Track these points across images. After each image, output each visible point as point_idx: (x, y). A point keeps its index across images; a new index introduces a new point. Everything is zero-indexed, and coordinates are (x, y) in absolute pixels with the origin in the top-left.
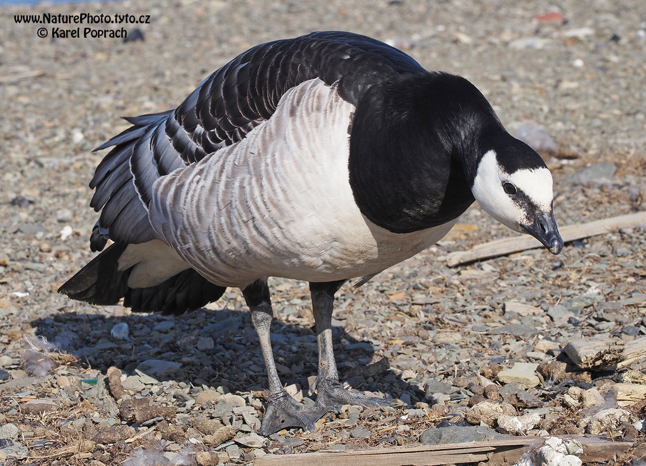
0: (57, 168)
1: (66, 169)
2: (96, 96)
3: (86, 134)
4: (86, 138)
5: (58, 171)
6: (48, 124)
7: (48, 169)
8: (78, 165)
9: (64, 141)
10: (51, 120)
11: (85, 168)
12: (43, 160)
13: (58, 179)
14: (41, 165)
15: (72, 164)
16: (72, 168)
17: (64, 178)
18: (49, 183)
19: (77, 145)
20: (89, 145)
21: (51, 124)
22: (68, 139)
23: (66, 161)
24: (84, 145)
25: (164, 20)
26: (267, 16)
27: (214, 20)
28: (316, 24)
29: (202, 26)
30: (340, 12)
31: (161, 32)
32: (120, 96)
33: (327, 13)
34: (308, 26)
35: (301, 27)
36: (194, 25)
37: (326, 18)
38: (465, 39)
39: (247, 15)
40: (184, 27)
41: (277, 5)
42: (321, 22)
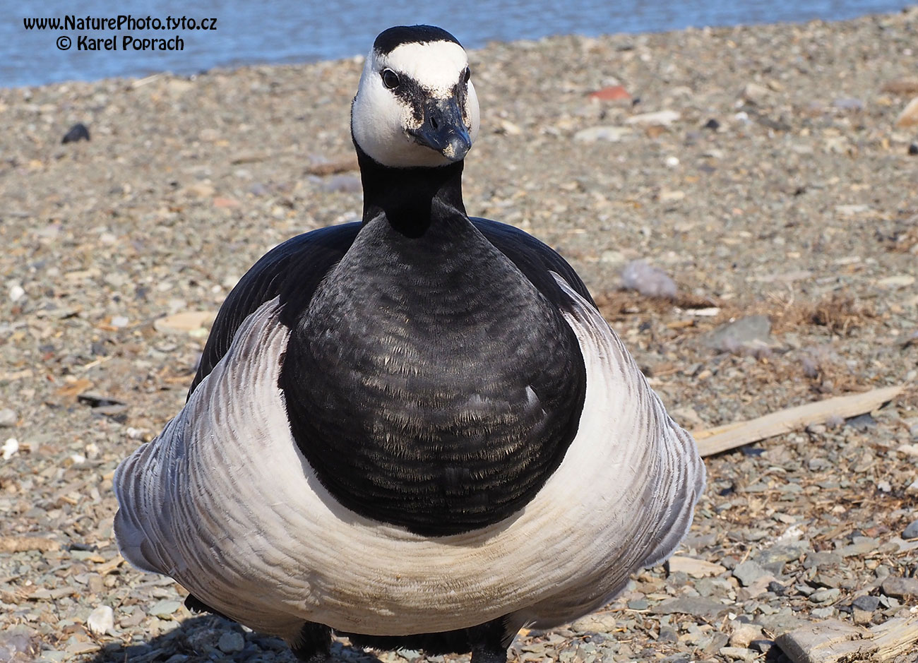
2: (35, 226)
3: (27, 288)
4: (26, 293)
8: (19, 335)
11: (29, 339)
15: (11, 334)
16: (11, 341)
19: (16, 303)
20: (32, 304)
22: (3, 295)
23: (2, 330)
24: (24, 304)
25: (112, 110)
26: (245, 100)
27: (176, 107)
28: (309, 110)
29: (162, 116)
30: (337, 91)
31: (111, 125)
32: (68, 226)
33: (322, 93)
34: (299, 112)
35: (288, 114)
36: (151, 115)
37: (321, 100)
38: (512, 128)
39: (219, 99)
40: (139, 117)
41: (256, 85)
42: (315, 106)
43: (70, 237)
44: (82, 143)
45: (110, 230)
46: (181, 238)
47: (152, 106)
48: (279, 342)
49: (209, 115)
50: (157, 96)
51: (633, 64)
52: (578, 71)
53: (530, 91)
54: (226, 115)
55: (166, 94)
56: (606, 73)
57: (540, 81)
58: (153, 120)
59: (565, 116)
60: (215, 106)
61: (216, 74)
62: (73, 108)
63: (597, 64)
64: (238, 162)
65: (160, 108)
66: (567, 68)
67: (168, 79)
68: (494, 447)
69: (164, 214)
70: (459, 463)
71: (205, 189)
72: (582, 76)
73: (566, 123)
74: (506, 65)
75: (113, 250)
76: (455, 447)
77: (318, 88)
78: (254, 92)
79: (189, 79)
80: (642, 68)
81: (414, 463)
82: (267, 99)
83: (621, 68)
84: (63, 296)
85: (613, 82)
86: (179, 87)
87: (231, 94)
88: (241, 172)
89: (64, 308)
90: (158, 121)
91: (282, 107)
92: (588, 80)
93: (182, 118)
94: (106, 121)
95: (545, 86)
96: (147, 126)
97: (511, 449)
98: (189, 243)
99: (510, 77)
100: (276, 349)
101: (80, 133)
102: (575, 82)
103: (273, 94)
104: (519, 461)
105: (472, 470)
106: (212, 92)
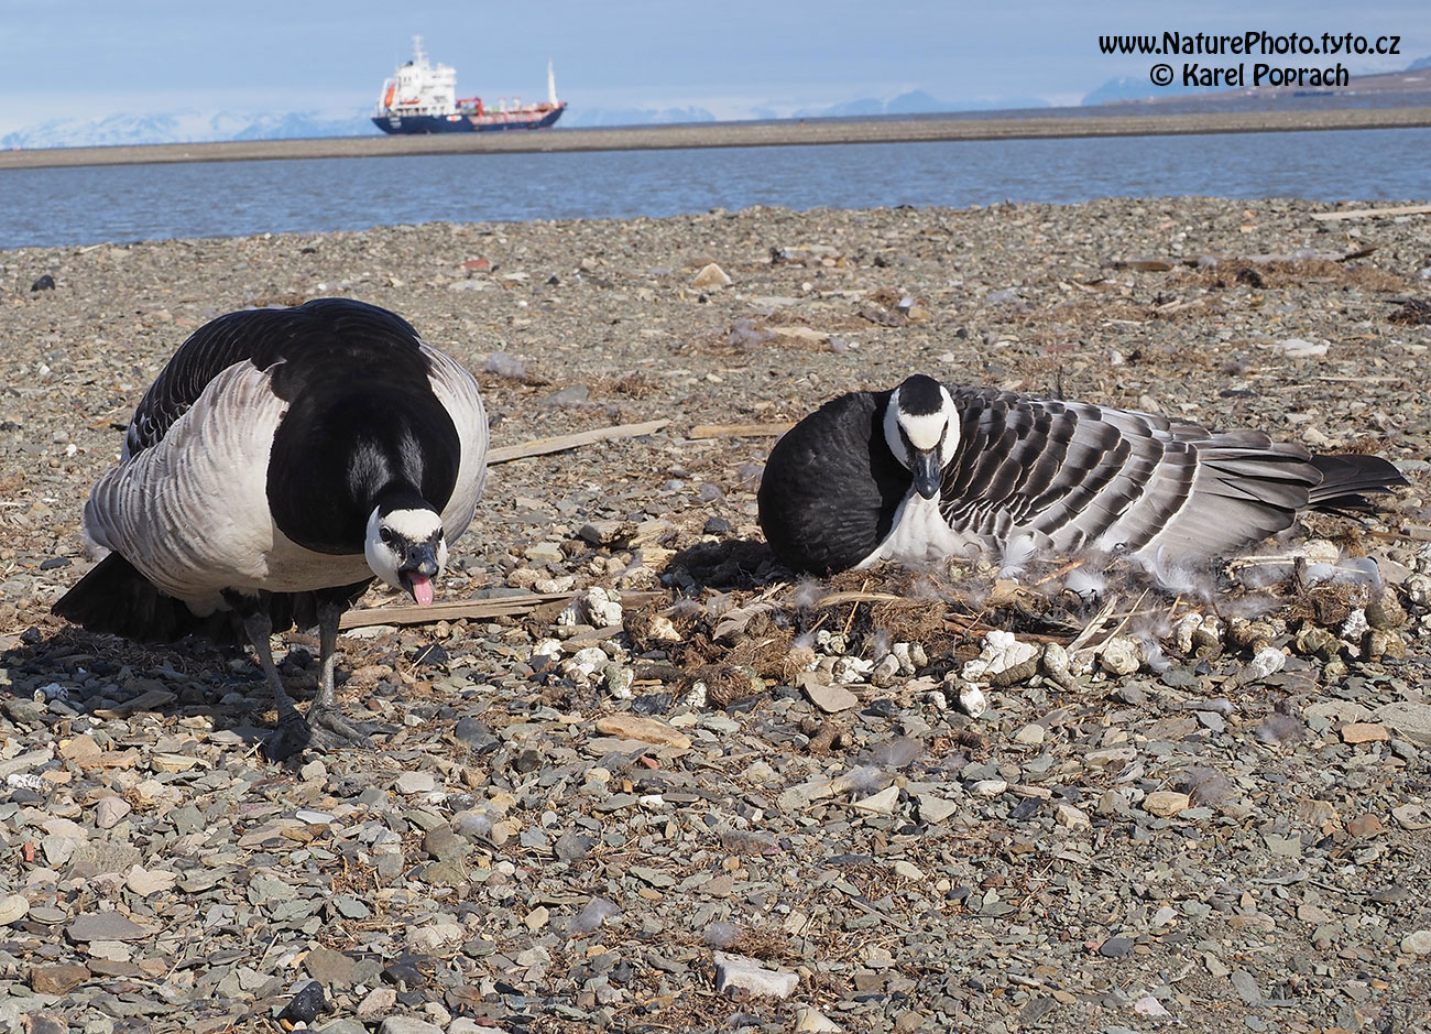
0: (33, 397)
1: (43, 398)
3: (51, 368)
4: (52, 370)
5: (36, 400)
7: (25, 398)
8: (53, 395)
9: (30, 374)
11: (62, 397)
12: (17, 391)
13: (38, 407)
14: (17, 395)
15: (48, 394)
16: (49, 398)
17: (43, 406)
18: (31, 411)
19: (45, 376)
20: (58, 377)
21: (9, 360)
22: (33, 373)
23: (40, 391)
24: (52, 377)
25: (66, 269)
26: (176, 264)
27: (119, 268)
28: (230, 273)
29: (109, 274)
30: (251, 260)
31: (67, 280)
33: (239, 261)
34: (221, 274)
35: (213, 276)
36: (99, 273)
37: (239, 266)
38: (397, 283)
39: (154, 263)
40: (90, 275)
41: (183, 253)
42: (234, 270)
43: (71, 341)
44: (50, 290)
45: (100, 337)
46: (158, 341)
47: (98, 267)
49: (148, 275)
50: (102, 260)
51: (493, 246)
52: (447, 250)
53: (409, 264)
55: (109, 258)
56: (470, 252)
57: (416, 257)
58: (101, 277)
59: (440, 276)
60: (151, 268)
61: (149, 245)
62: (35, 267)
63: (463, 245)
65: (105, 268)
66: (439, 248)
67: (109, 248)
69: (139, 327)
71: (166, 315)
72: (452, 253)
73: (440, 280)
74: (389, 243)
75: (108, 347)
77: (235, 256)
78: (182, 259)
79: (127, 248)
80: (500, 249)
82: (194, 265)
83: (483, 249)
84: (80, 372)
85: (476, 258)
86: (119, 254)
87: (164, 260)
88: (189, 306)
89: (83, 379)
90: (106, 279)
91: (208, 271)
92: (456, 257)
93: (125, 275)
94: (64, 276)
95: (421, 261)
98: (164, 345)
99: (392, 253)
102: (444, 259)
103: (199, 260)
106: (148, 258)
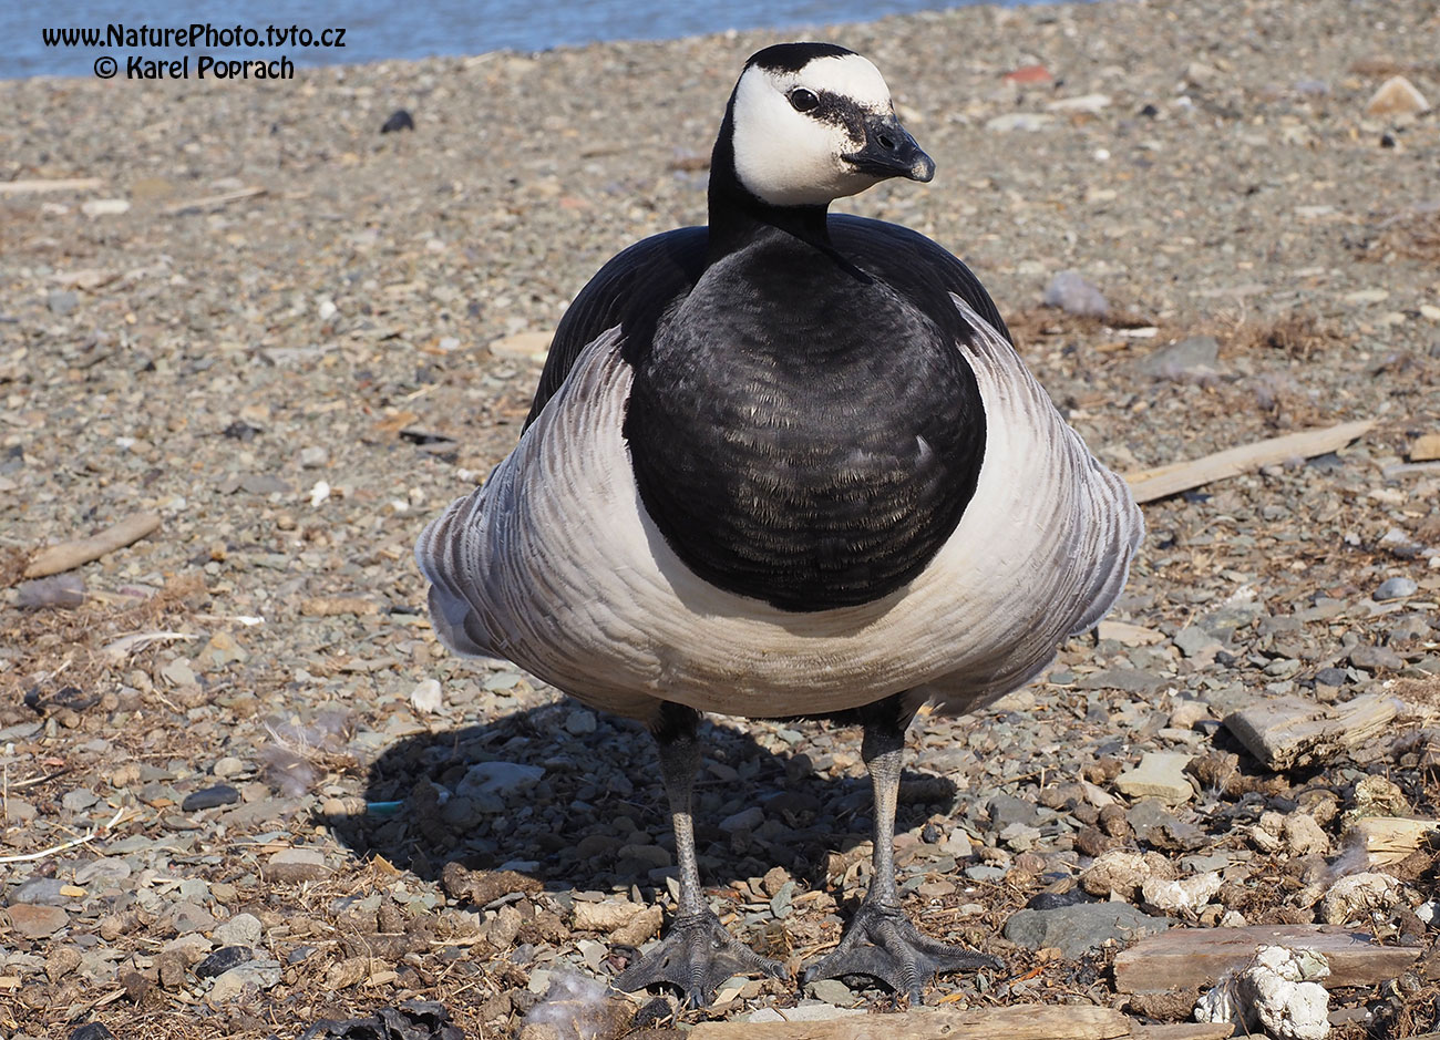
0: (296, 366)
1: (312, 367)
2: (349, 231)
3: (340, 303)
4: (339, 310)
5: (299, 373)
6: (277, 286)
7: (281, 369)
8: (330, 360)
9: (304, 315)
10: (280, 280)
11: (342, 365)
12: (271, 353)
13: (299, 386)
14: (271, 363)
15: (321, 358)
16: (320, 366)
17: (308, 384)
18: (286, 394)
19: (327, 321)
20: (346, 323)
21: (283, 285)
22: (310, 314)
23: (310, 353)
24: (337, 322)
25: (440, 93)
26: (597, 83)
27: (516, 91)
28: (672, 94)
29: (499, 101)
30: (706, 71)
31: (438, 112)
32: (388, 231)
33: (688, 74)
34: (661, 97)
35: (649, 98)
36: (486, 99)
37: (687, 82)
38: (912, 116)
39: (567, 81)
40: (472, 103)
41: (610, 64)
42: (680, 89)
43: (390, 244)
44: (405, 133)
45: (437, 235)
46: (522, 245)
47: (487, 89)
48: (624, 382)
49: (555, 99)
50: (493, 77)
51: (1056, 40)
52: (991, 48)
53: (934, 71)
54: (575, 99)
55: (503, 75)
56: (1023, 51)
57: (946, 60)
58: (486, 106)
59: (976, 101)
60: (562, 89)
61: (564, 52)
62: (393, 92)
63: (1013, 39)
64: (589, 156)
65: (497, 91)
66: (977, 45)
67: (506, 57)
68: (879, 513)
69: (502, 216)
70: (838, 532)
71: (550, 187)
72: (995, 54)
73: (976, 110)
74: (906, 41)
75: (441, 260)
76: (831, 514)
77: (684, 68)
78: (608, 73)
79: (531, 58)
80: (1067, 44)
81: (785, 532)
82: (623, 81)
83: (1042, 45)
84: (382, 314)
85: (1031, 60)
86: (520, 66)
87: (581, 75)
88: (593, 167)
89: (383, 328)
90: (492, 107)
91: (641, 90)
92: (1002, 59)
93: (523, 103)
94: (434, 107)
95: (952, 66)
96: (481, 113)
97: (899, 514)
98: (531, 251)
99: (910, 55)
100: (620, 393)
101: (403, 120)
102: (987, 61)
103: (630, 75)
104: (906, 529)
105: (849, 541)
106: (558, 73)
